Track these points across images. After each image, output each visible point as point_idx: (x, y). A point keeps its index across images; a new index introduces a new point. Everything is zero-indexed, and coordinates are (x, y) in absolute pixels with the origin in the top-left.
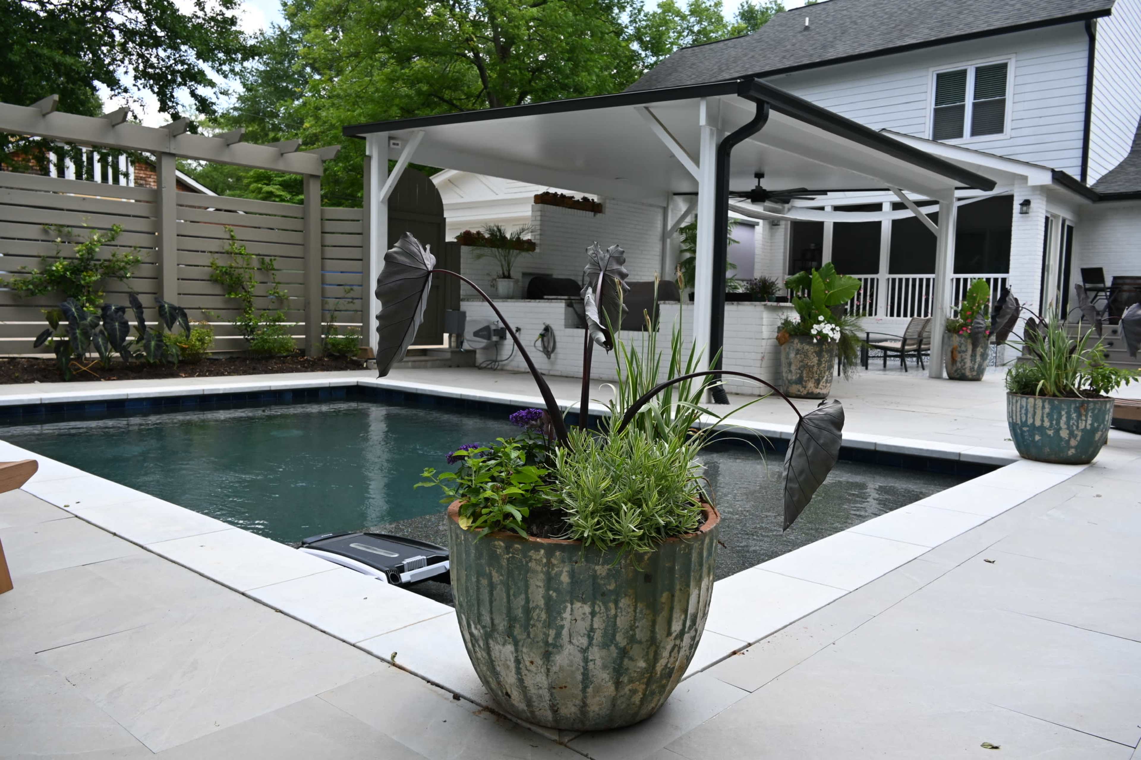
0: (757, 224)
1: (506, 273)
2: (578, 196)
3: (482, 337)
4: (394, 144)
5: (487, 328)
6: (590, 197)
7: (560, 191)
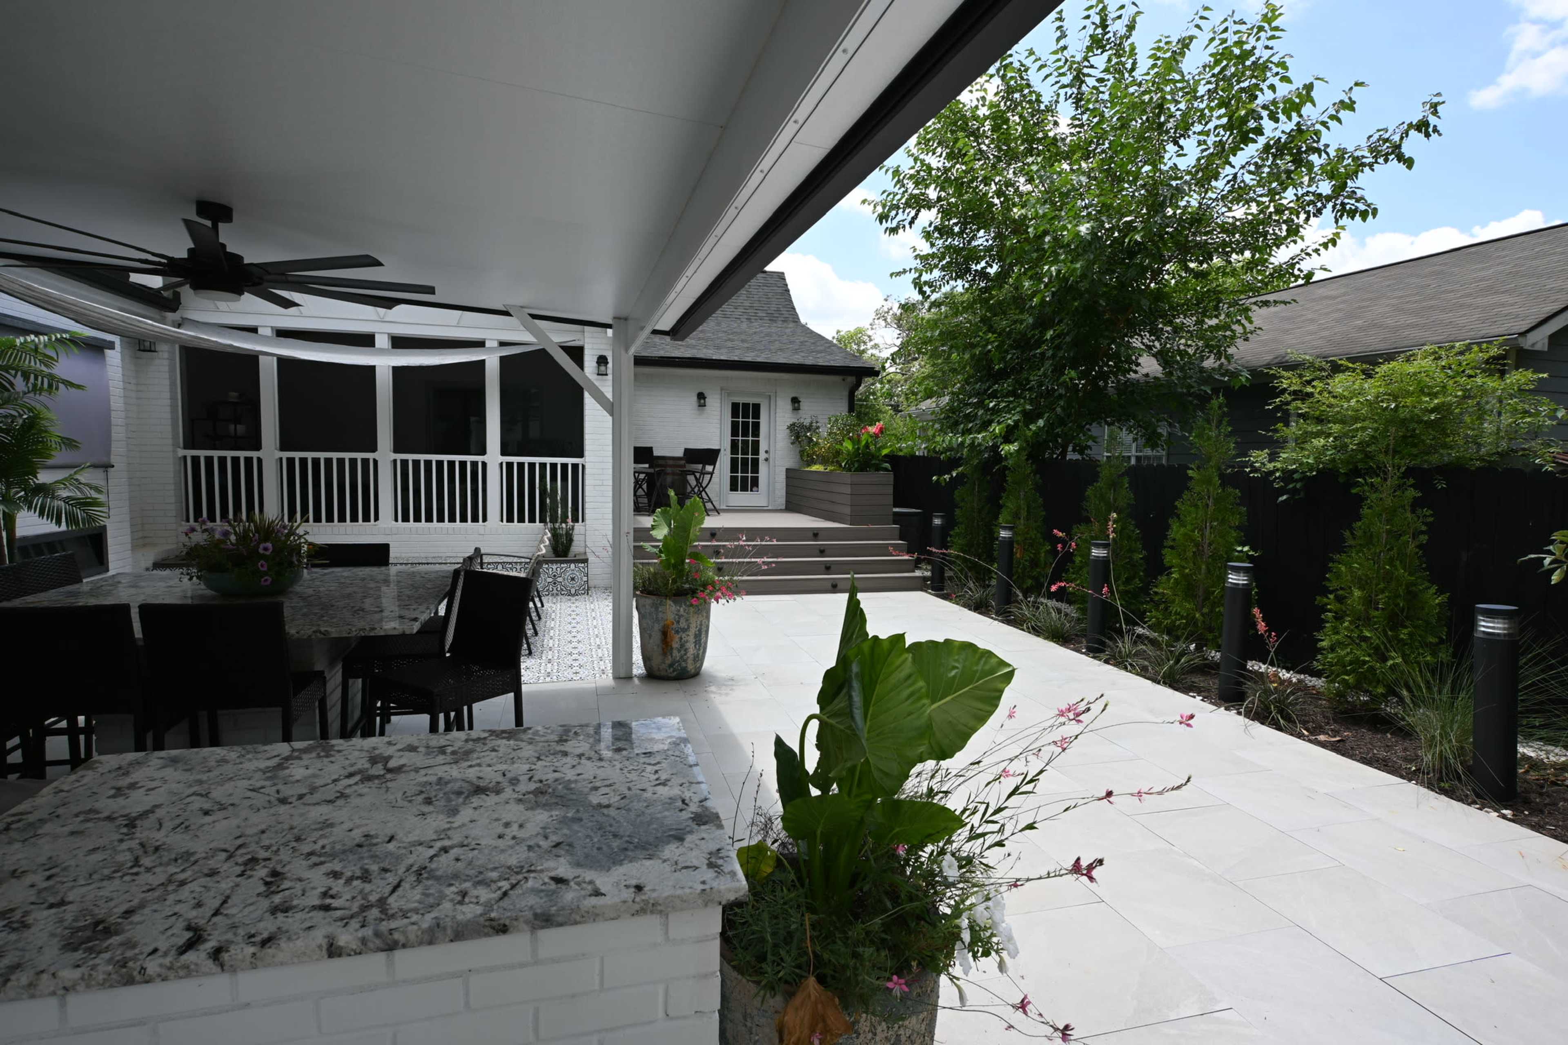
0: (111, 345)
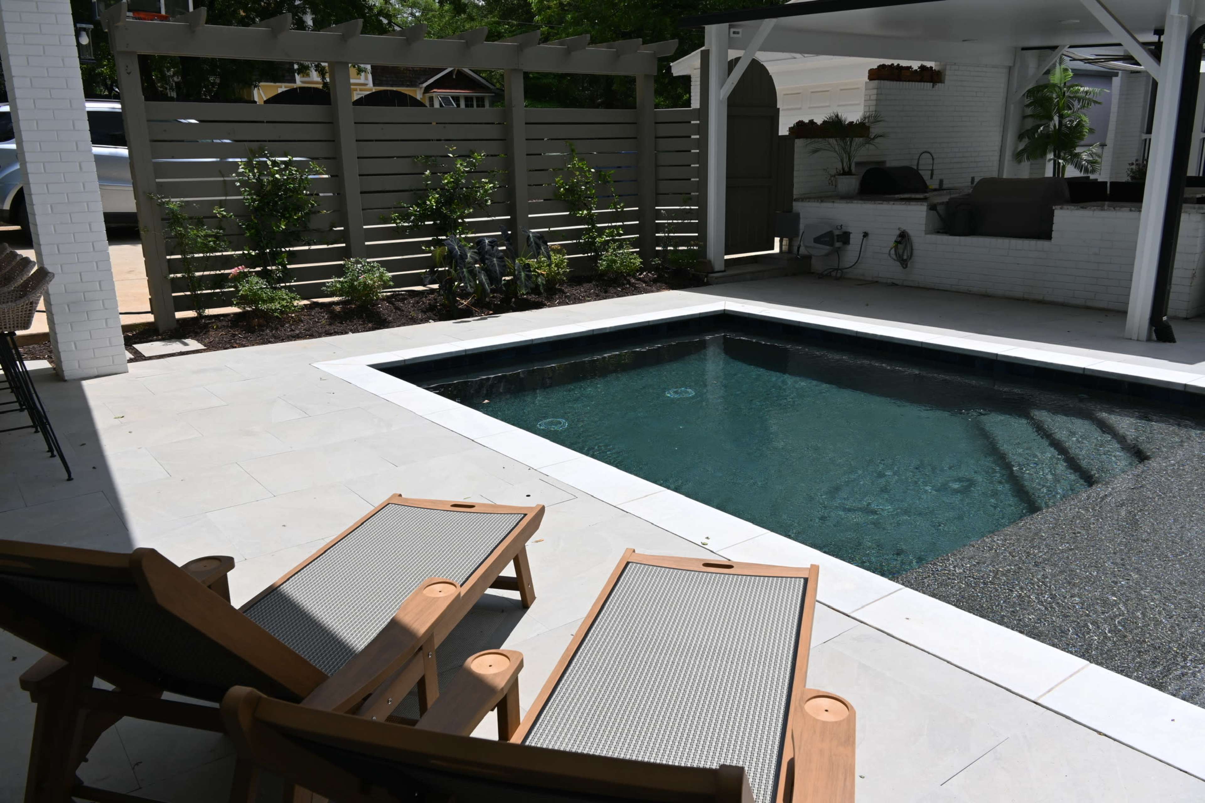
0: (1116, 74)
1: (846, 169)
2: (915, 65)
3: (825, 243)
4: (734, 33)
5: (830, 234)
6: (928, 64)
7: (896, 62)
